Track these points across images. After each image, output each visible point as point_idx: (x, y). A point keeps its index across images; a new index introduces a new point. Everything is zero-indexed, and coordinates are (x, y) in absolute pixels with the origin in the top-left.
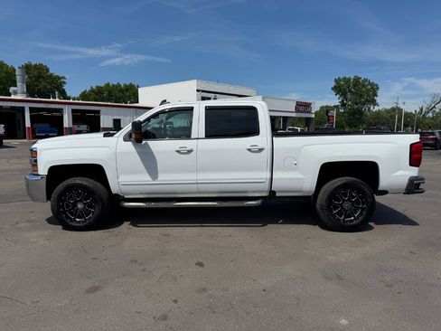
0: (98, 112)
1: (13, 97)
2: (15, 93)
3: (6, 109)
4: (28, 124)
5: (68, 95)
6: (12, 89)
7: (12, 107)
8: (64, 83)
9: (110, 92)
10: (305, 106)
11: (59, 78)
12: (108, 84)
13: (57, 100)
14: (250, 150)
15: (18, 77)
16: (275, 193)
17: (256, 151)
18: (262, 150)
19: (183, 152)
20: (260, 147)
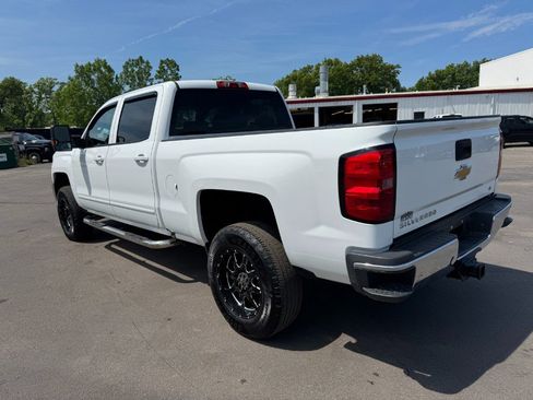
0: (395, 105)
1: (317, 97)
2: (319, 93)
5: (402, 86)
6: (317, 89)
8: (398, 72)
13: (364, 95)
14: (138, 161)
15: (321, 76)
16: (173, 234)
17: (142, 163)
18: (146, 161)
19: (100, 162)
20: (146, 157)
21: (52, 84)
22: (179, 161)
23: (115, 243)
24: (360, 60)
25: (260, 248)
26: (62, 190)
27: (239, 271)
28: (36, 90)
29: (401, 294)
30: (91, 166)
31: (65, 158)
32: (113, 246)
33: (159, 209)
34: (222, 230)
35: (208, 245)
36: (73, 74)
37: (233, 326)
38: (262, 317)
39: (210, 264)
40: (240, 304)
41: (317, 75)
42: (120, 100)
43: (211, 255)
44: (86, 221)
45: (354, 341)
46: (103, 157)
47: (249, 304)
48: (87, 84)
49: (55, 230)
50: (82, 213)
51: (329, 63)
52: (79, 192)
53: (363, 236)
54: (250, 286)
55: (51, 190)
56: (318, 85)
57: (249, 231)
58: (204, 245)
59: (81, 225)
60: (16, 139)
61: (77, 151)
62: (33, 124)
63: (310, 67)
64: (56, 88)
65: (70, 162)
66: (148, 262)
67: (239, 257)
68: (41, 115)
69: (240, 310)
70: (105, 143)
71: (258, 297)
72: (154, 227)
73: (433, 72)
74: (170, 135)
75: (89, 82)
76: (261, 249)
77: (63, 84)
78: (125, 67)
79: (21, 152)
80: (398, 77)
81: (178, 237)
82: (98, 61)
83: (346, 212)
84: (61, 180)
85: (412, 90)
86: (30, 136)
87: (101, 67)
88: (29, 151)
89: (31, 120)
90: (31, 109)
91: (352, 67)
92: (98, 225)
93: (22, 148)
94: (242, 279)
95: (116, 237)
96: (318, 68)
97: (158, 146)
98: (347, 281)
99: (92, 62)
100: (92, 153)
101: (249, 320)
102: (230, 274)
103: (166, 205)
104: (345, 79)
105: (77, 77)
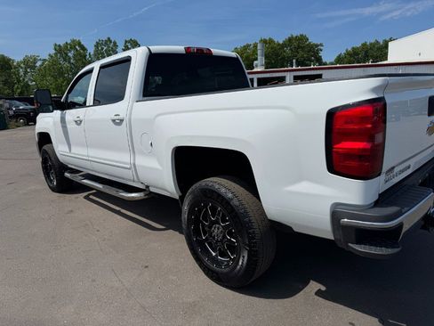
0: (321, 75)
1: (255, 70)
2: (257, 66)
5: (324, 61)
6: (255, 63)
8: (321, 50)
9: (366, 52)
11: (317, 46)
12: (364, 45)
13: (294, 68)
14: (114, 121)
15: (259, 52)
16: (147, 187)
17: (118, 122)
18: (122, 120)
19: (78, 122)
20: (121, 117)
21: (35, 61)
22: (154, 119)
23: (93, 194)
24: (290, 40)
25: (235, 202)
26: (45, 147)
27: (213, 223)
28: (22, 65)
29: (390, 251)
30: (71, 126)
31: (46, 119)
32: (91, 197)
33: (134, 164)
34: (197, 185)
35: (182, 198)
36: (53, 52)
37: (207, 274)
38: (238, 267)
39: (185, 216)
40: (214, 254)
41: (255, 52)
42: (96, 66)
43: (185, 208)
44: (67, 175)
45: (323, 288)
46: (81, 118)
47: (223, 254)
48: (65, 60)
49: (39, 183)
50: (63, 168)
51: (264, 42)
52: (60, 149)
53: (351, 192)
54: (224, 237)
55: (35, 148)
56: (256, 59)
57: (224, 186)
58: (177, 197)
59: (62, 178)
60: (7, 105)
61: (57, 113)
62: (21, 93)
63: (248, 46)
64: (38, 64)
65: (51, 123)
66: (123, 211)
67: (214, 210)
68: (27, 86)
69: (214, 260)
70: (83, 105)
71: (232, 248)
72: (130, 180)
73: (350, 49)
74: (144, 96)
75: (66, 58)
76: (237, 203)
77: (45, 60)
78: (97, 46)
79: (10, 117)
80: (321, 54)
81: (152, 189)
82: (73, 41)
83: (332, 168)
84: (44, 139)
85: (332, 64)
86: (18, 103)
87: (77, 45)
88: (18, 115)
89: (19, 91)
90: (19, 81)
91: (284, 45)
92: (77, 178)
93: (11, 113)
94: (217, 231)
95: (93, 189)
96: (255, 46)
97: (132, 106)
98: (331, 237)
99: (69, 42)
100: (71, 114)
101: (224, 269)
102: (203, 225)
103: (142, 161)
104: (277, 55)
105: (56, 54)
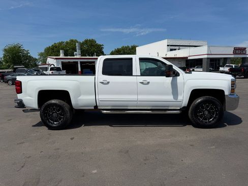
1: (75, 57)
2: (76, 55)
3: (71, 63)
4: (80, 70)
6: (75, 53)
7: (74, 62)
8: (103, 48)
10: (241, 50)
11: (101, 46)
12: (123, 47)
15: (77, 47)
24: (86, 41)
73: (116, 49)
91: (84, 44)
